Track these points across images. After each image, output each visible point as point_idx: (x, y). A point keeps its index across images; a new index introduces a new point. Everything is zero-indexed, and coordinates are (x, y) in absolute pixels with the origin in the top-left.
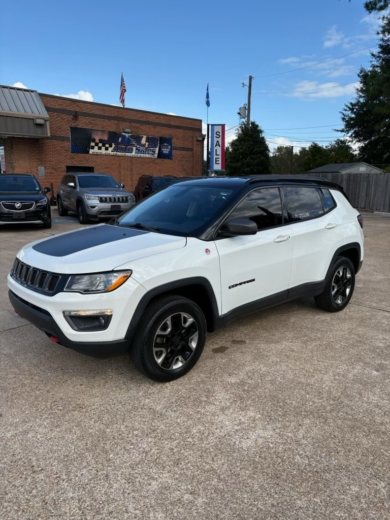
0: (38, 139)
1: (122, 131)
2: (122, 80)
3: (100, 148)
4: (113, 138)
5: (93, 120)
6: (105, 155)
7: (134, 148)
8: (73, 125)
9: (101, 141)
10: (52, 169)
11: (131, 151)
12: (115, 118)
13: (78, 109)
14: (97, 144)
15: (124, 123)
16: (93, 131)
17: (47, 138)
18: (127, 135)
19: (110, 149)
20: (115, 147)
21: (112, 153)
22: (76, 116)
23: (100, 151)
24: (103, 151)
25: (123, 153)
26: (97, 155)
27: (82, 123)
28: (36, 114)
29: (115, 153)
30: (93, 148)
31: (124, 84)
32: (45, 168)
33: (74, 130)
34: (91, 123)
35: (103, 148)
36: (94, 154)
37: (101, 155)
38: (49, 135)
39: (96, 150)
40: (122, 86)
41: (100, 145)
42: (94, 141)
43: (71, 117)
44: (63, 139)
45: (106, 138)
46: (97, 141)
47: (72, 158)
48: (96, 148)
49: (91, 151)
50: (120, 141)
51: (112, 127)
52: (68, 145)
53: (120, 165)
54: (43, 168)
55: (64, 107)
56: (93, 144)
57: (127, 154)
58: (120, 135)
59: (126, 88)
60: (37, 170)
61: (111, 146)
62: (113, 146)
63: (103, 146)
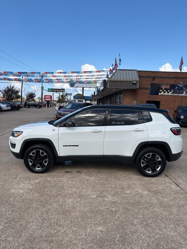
0: (135, 89)
1: (178, 83)
2: (182, 59)
3: (164, 92)
4: (172, 87)
5: (162, 79)
6: (167, 95)
7: (185, 92)
8: (152, 82)
9: (165, 89)
10: (140, 102)
11: (183, 93)
12: (175, 78)
13: (155, 75)
14: (163, 91)
15: (180, 80)
16: (162, 85)
17: (137, 89)
18: (181, 85)
19: (170, 93)
20: (173, 92)
21: (171, 94)
22: (154, 78)
23: (164, 94)
24: (166, 94)
25: (178, 94)
26: (162, 95)
27: (156, 81)
28: (134, 79)
29: (173, 94)
30: (161, 92)
31: (183, 61)
32: (137, 102)
33: (152, 84)
34: (161, 81)
35: (166, 92)
36: (161, 95)
37: (165, 95)
38: (138, 88)
39: (162, 93)
40: (181, 62)
41: (165, 91)
42: (162, 89)
43: (152, 79)
44: (146, 89)
45: (168, 87)
46: (163, 89)
47: (150, 97)
48: (163, 92)
49: (160, 94)
50: (176, 88)
51: (173, 82)
52: (149, 91)
53: (175, 100)
54: (135, 102)
55: (149, 75)
56: (161, 90)
57: (179, 95)
58: (177, 86)
59: (183, 63)
60: (133, 102)
61: (171, 91)
62: (172, 91)
63: (166, 91)
